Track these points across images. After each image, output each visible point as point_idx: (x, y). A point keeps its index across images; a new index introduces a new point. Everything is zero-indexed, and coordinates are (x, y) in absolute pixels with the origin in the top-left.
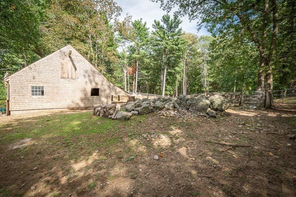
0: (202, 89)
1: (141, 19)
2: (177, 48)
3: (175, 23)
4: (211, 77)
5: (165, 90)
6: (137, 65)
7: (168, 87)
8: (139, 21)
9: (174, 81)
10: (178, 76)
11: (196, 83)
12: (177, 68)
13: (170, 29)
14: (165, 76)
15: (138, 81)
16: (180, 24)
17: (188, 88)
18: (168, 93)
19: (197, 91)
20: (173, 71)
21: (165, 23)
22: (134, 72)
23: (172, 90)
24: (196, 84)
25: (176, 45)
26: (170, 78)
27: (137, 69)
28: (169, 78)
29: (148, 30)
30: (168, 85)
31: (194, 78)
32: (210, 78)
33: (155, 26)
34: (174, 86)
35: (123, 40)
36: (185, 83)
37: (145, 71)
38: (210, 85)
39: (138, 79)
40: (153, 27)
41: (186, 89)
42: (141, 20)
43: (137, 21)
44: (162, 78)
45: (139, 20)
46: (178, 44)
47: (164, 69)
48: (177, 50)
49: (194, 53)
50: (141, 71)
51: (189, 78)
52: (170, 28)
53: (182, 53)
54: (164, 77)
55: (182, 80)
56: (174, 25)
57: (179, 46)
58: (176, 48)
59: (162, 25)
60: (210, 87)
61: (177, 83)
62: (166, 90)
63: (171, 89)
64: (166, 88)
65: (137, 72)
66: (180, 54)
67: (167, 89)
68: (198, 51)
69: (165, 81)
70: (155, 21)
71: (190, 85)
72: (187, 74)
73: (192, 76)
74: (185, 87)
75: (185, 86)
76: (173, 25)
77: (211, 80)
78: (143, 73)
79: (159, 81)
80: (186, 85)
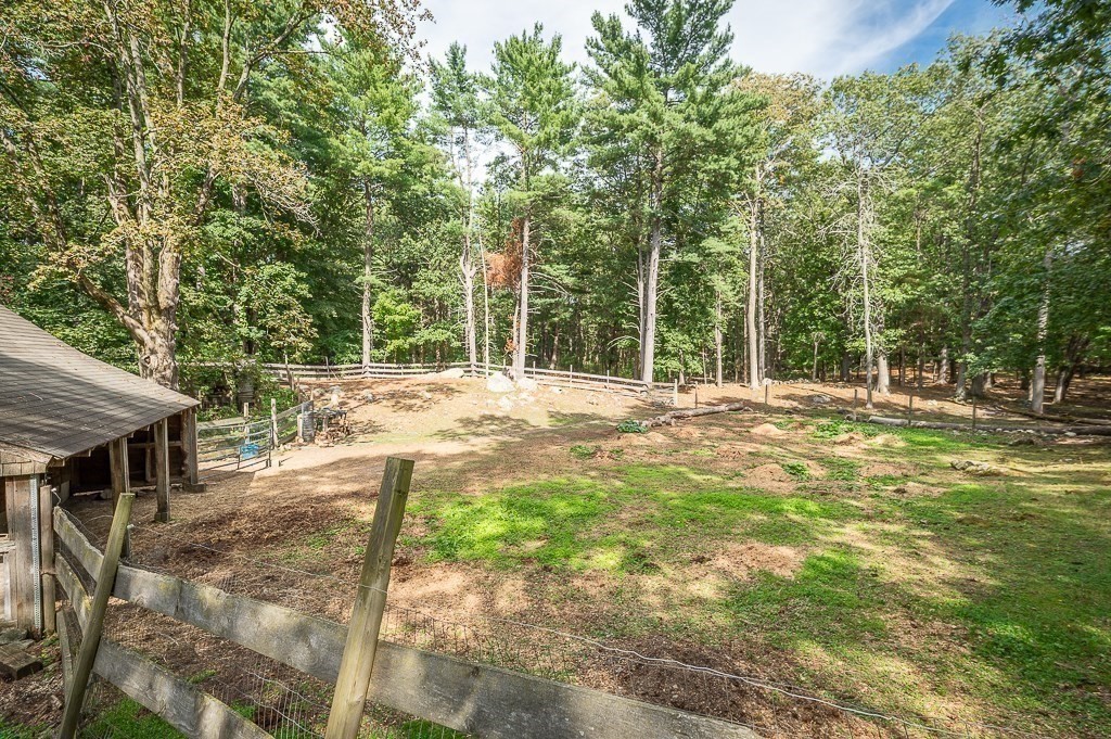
0: (848, 345)
1: (538, 28)
2: (711, 137)
3: (694, 18)
4: (899, 282)
5: (656, 355)
6: (526, 239)
7: (676, 338)
8: (527, 35)
9: (704, 307)
10: (719, 283)
11: (817, 313)
12: (712, 244)
13: (674, 54)
14: (653, 283)
15: (530, 315)
16: (724, 16)
17: (775, 337)
18: (674, 364)
19: (820, 353)
20: (694, 258)
21: (644, 20)
22: (513, 272)
23: (693, 354)
24: (812, 317)
25: (706, 121)
26: (680, 293)
27: (525, 259)
28: (674, 296)
29: (569, 75)
30: (674, 326)
31: (802, 291)
32: (892, 287)
33: (599, 48)
34: (700, 331)
35: (459, 130)
36: (757, 316)
37: (562, 266)
38: (893, 322)
39: (530, 306)
40: (590, 54)
41: (762, 346)
42: (536, 34)
43: (520, 38)
44: (641, 296)
45: (530, 33)
46: (715, 116)
47: (647, 254)
48: (709, 146)
49: (800, 173)
50: (543, 267)
51: (779, 291)
52: (673, 43)
53: (735, 163)
54: (650, 291)
55: (745, 300)
56: (694, 26)
57: (722, 124)
58: (703, 140)
59: (633, 33)
60: (891, 333)
61: (718, 315)
62: (661, 352)
63: (689, 347)
64: (664, 341)
65: (525, 273)
66: (728, 168)
67: (671, 348)
68: (821, 160)
69: (652, 308)
70: (597, 19)
71: (786, 326)
72: (768, 275)
73: (794, 283)
74: (758, 334)
75: (757, 327)
76: (687, 28)
77: (898, 296)
78: (555, 273)
79: (628, 311)
80: (767, 326)
